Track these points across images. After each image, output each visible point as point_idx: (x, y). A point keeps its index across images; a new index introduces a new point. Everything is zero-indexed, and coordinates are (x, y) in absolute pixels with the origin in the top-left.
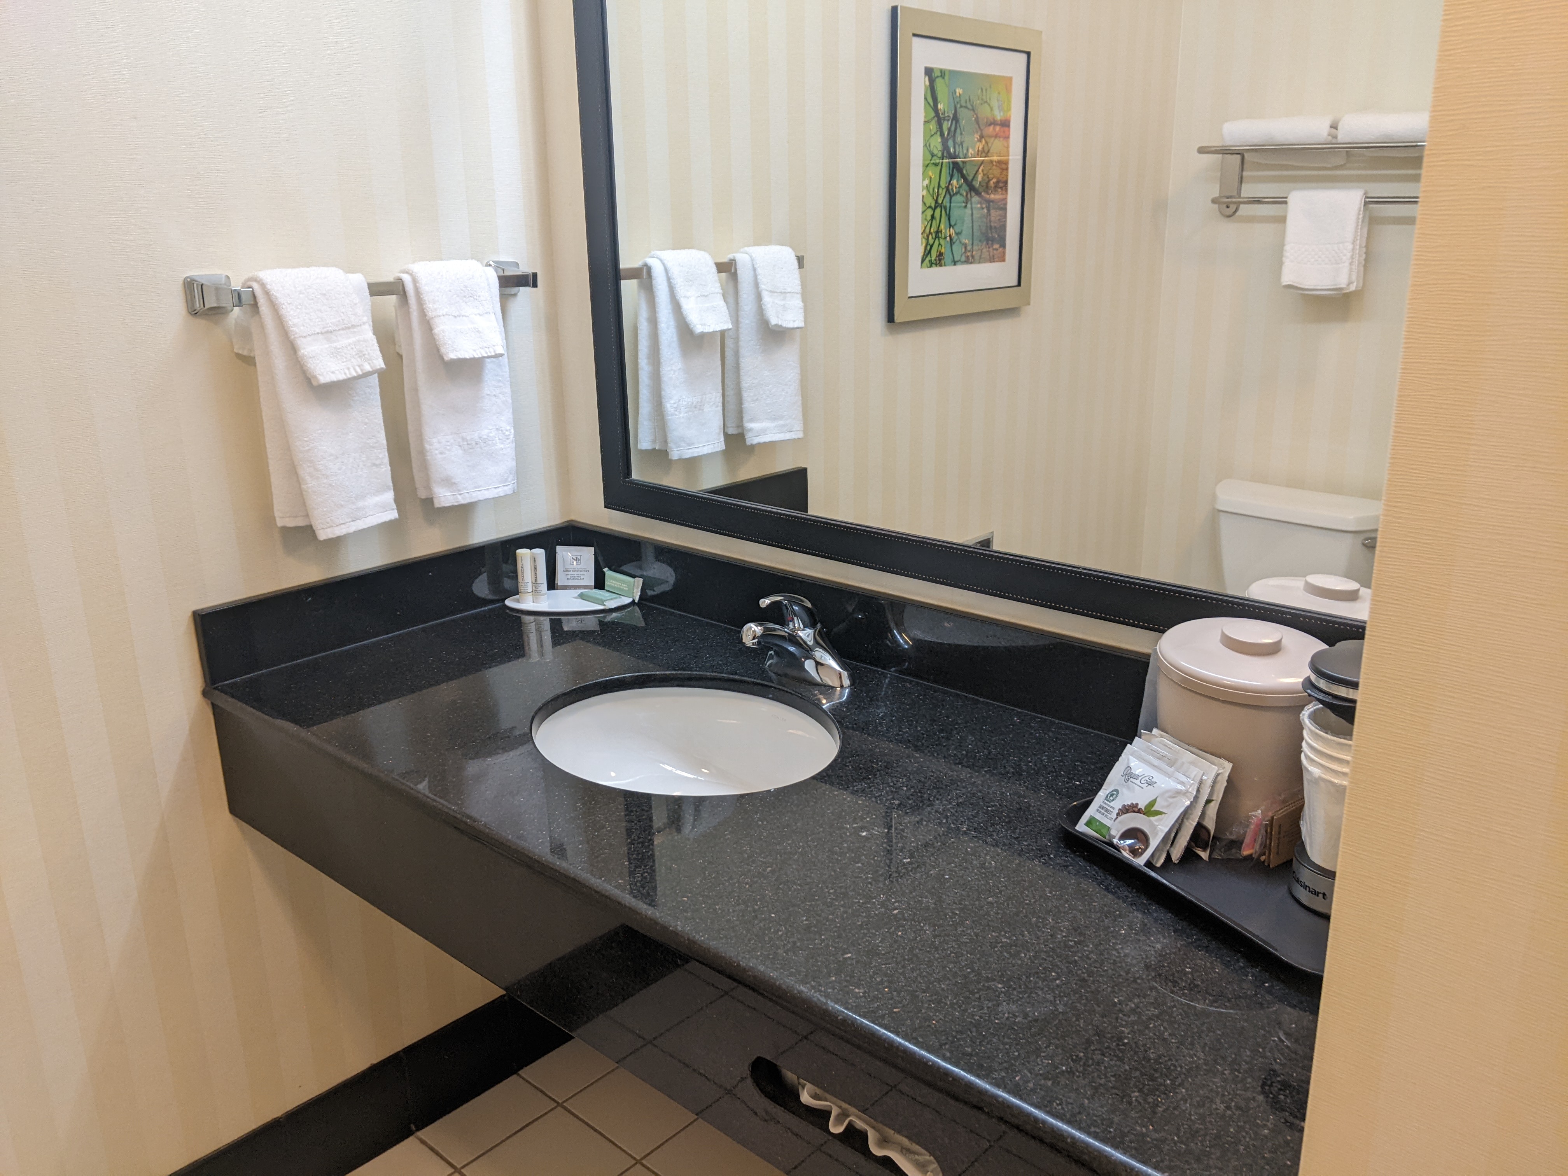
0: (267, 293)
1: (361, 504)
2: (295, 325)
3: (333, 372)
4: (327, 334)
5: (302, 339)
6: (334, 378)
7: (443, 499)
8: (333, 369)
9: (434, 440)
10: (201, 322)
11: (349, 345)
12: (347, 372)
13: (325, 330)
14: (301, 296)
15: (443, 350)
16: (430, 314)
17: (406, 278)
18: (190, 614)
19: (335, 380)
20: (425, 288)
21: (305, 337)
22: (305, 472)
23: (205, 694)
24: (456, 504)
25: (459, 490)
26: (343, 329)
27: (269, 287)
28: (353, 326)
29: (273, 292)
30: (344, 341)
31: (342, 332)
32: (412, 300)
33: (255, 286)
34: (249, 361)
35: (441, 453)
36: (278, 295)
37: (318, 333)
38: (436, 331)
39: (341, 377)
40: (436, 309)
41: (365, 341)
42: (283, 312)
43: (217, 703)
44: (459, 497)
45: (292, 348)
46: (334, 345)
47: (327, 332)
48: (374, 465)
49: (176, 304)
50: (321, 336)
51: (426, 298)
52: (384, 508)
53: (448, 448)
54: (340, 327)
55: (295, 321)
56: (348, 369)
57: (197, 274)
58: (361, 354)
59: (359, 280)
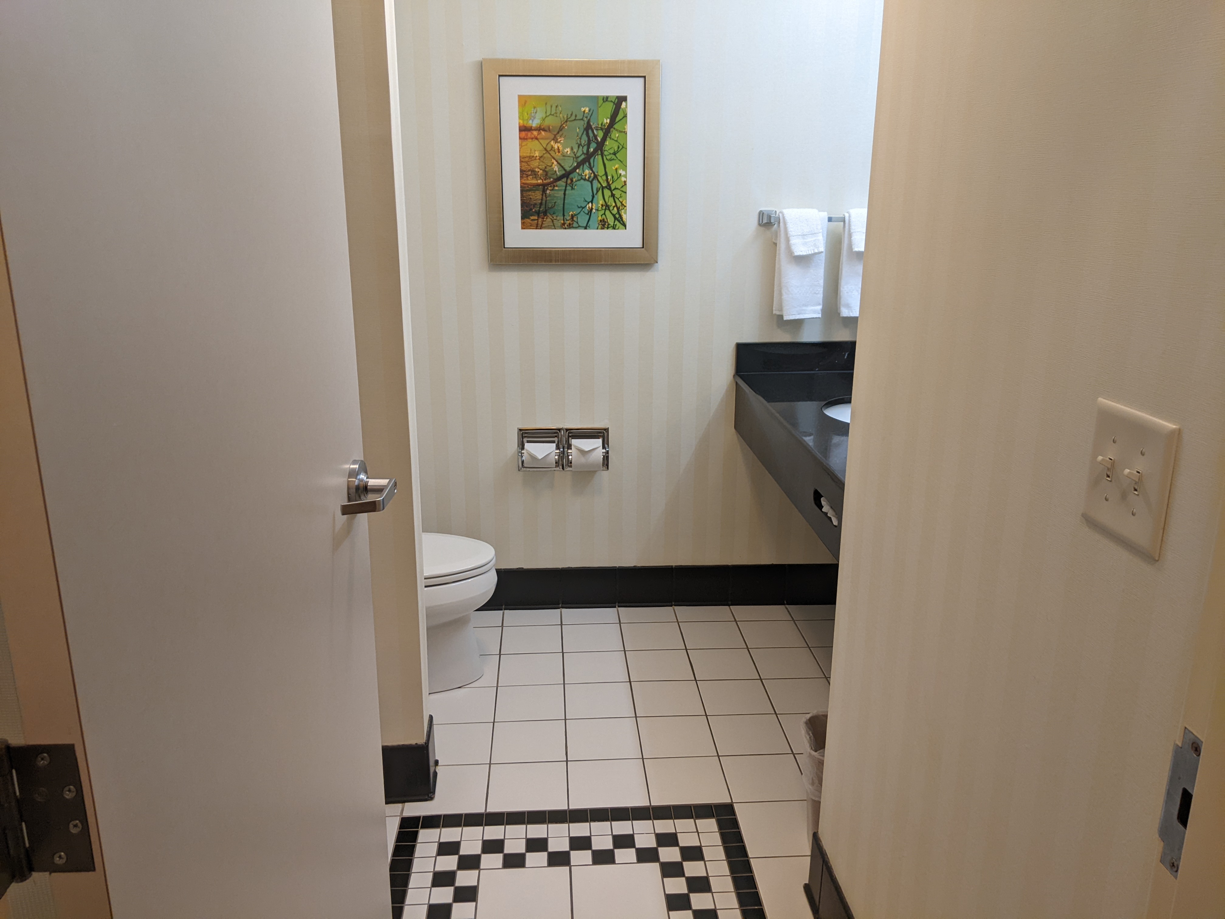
0: (784, 218)
1: (804, 308)
2: (791, 231)
3: (801, 251)
4: (804, 236)
5: (792, 237)
6: (801, 254)
7: (844, 313)
8: (802, 250)
9: (845, 287)
10: (762, 229)
11: (811, 241)
12: (808, 252)
13: (803, 234)
14: (797, 220)
15: (853, 247)
16: (852, 231)
17: (847, 215)
18: (735, 343)
19: (802, 255)
20: (853, 219)
21: (793, 236)
22: (784, 292)
23: (734, 376)
24: (849, 316)
25: (852, 310)
26: (811, 234)
27: (785, 215)
28: (815, 233)
29: (786, 218)
30: (810, 239)
31: (810, 235)
32: (847, 225)
33: (781, 215)
34: (775, 244)
35: (847, 293)
36: (787, 219)
37: (799, 235)
38: (852, 238)
39: (804, 254)
40: (855, 229)
41: (818, 240)
42: (787, 226)
43: (738, 381)
44: (851, 313)
45: (788, 240)
46: (805, 240)
47: (803, 235)
48: (815, 293)
49: (754, 221)
50: (800, 236)
51: (852, 224)
52: (815, 312)
53: (851, 291)
54: (809, 233)
55: (791, 229)
56: (808, 251)
57: (764, 209)
58: (815, 245)
59: (825, 215)
